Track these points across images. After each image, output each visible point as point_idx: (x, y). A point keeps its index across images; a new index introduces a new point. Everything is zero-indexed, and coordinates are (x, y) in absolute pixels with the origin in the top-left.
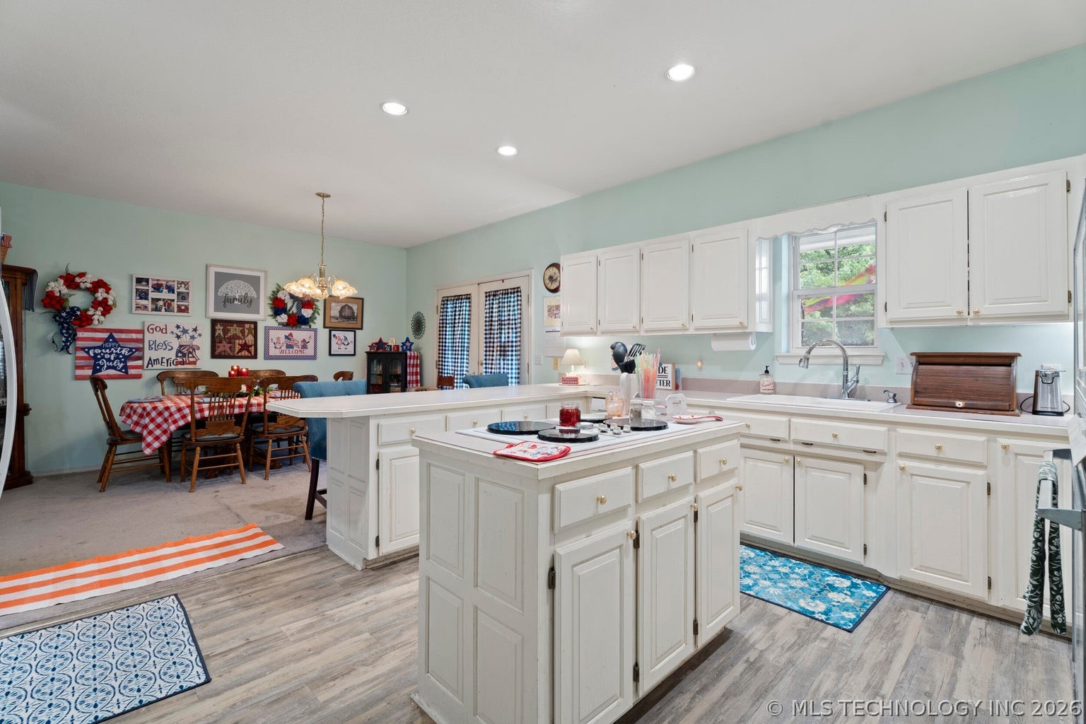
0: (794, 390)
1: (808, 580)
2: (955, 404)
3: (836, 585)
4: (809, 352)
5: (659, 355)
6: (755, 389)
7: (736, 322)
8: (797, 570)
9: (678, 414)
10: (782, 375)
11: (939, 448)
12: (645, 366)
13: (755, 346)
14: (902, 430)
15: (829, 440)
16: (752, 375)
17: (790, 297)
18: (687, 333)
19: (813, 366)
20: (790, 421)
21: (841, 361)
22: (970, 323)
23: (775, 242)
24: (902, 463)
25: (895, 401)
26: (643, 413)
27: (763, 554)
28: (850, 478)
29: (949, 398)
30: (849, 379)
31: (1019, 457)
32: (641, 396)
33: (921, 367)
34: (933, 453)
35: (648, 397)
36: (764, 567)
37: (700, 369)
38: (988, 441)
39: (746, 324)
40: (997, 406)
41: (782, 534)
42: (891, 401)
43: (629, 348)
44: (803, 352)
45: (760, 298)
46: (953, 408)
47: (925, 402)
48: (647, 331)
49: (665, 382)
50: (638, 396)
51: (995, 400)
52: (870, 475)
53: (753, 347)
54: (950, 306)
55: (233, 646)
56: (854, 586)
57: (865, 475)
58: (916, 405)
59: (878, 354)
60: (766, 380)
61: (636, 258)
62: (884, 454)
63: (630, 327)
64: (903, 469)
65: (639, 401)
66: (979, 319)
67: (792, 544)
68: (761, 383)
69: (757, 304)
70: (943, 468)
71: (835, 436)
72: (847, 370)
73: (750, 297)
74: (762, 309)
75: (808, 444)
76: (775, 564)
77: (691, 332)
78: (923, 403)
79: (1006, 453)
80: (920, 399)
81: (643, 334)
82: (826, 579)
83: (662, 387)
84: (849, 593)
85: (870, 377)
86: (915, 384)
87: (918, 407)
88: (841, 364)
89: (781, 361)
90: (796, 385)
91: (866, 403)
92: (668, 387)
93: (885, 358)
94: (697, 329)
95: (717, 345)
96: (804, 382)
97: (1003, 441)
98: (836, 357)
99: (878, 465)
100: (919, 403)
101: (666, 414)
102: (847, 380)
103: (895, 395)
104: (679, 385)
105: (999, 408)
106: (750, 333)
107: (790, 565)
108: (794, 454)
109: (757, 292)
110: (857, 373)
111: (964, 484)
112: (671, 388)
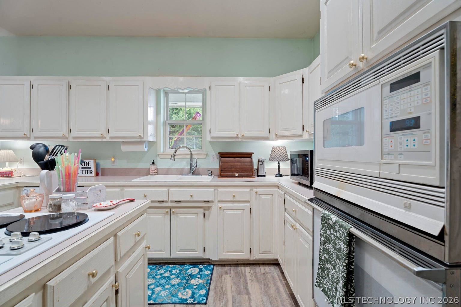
0: (168, 172)
1: (180, 276)
2: (235, 175)
3: (193, 274)
4: (175, 152)
5: (81, 154)
6: (147, 173)
7: (137, 135)
8: (174, 272)
9: (99, 201)
10: (162, 164)
11: (234, 196)
12: (66, 164)
13: (147, 149)
14: (220, 189)
15: (189, 198)
16: (144, 165)
17: (164, 124)
18: (104, 140)
19: (177, 159)
20: (169, 190)
21: (189, 156)
22: (240, 140)
23: (158, 92)
24: (220, 205)
25: (212, 175)
26: (63, 206)
27: (154, 267)
28: (198, 216)
29: (233, 172)
30: (193, 165)
31: (260, 196)
32: (62, 189)
33: (222, 159)
34: (231, 198)
35: (69, 190)
36: (156, 277)
37: (114, 162)
38: (250, 190)
39: (142, 136)
40: (248, 174)
41: (164, 253)
42: (210, 175)
43: (51, 149)
44: (172, 152)
45: (150, 123)
46: (234, 176)
47: (224, 174)
48: (74, 138)
49: (89, 171)
50: (58, 190)
51: (248, 172)
52: (206, 212)
53: (146, 149)
54: (234, 132)
56: (201, 270)
57: (204, 213)
58: (221, 176)
59: (205, 153)
60: (153, 168)
61: (66, 87)
62: (212, 202)
63: (61, 135)
64: (220, 208)
65: (59, 195)
66: (243, 138)
67: (170, 257)
68: (150, 169)
69: (149, 126)
70: (236, 204)
71: (192, 196)
72: (192, 161)
73: (145, 122)
74: (151, 129)
75: (178, 202)
76: (162, 272)
77: (108, 139)
78: (224, 175)
79: (256, 195)
80: (223, 173)
81: (71, 139)
82: (188, 272)
83: (86, 175)
84: (199, 276)
85: (202, 164)
86: (221, 166)
87: (222, 177)
88: (189, 158)
89: (161, 157)
90: (168, 169)
91: (200, 176)
92: (91, 175)
93: (207, 155)
94: (111, 138)
95: (125, 148)
96: (171, 168)
97: (255, 190)
98: (188, 154)
99: (209, 208)
100: (222, 175)
101: (87, 204)
102: (192, 166)
103: (211, 172)
104: (99, 172)
105: (249, 175)
106: (145, 142)
107: (170, 269)
108: (171, 208)
109: (149, 119)
110: (196, 163)
111: (243, 210)
112: (93, 175)
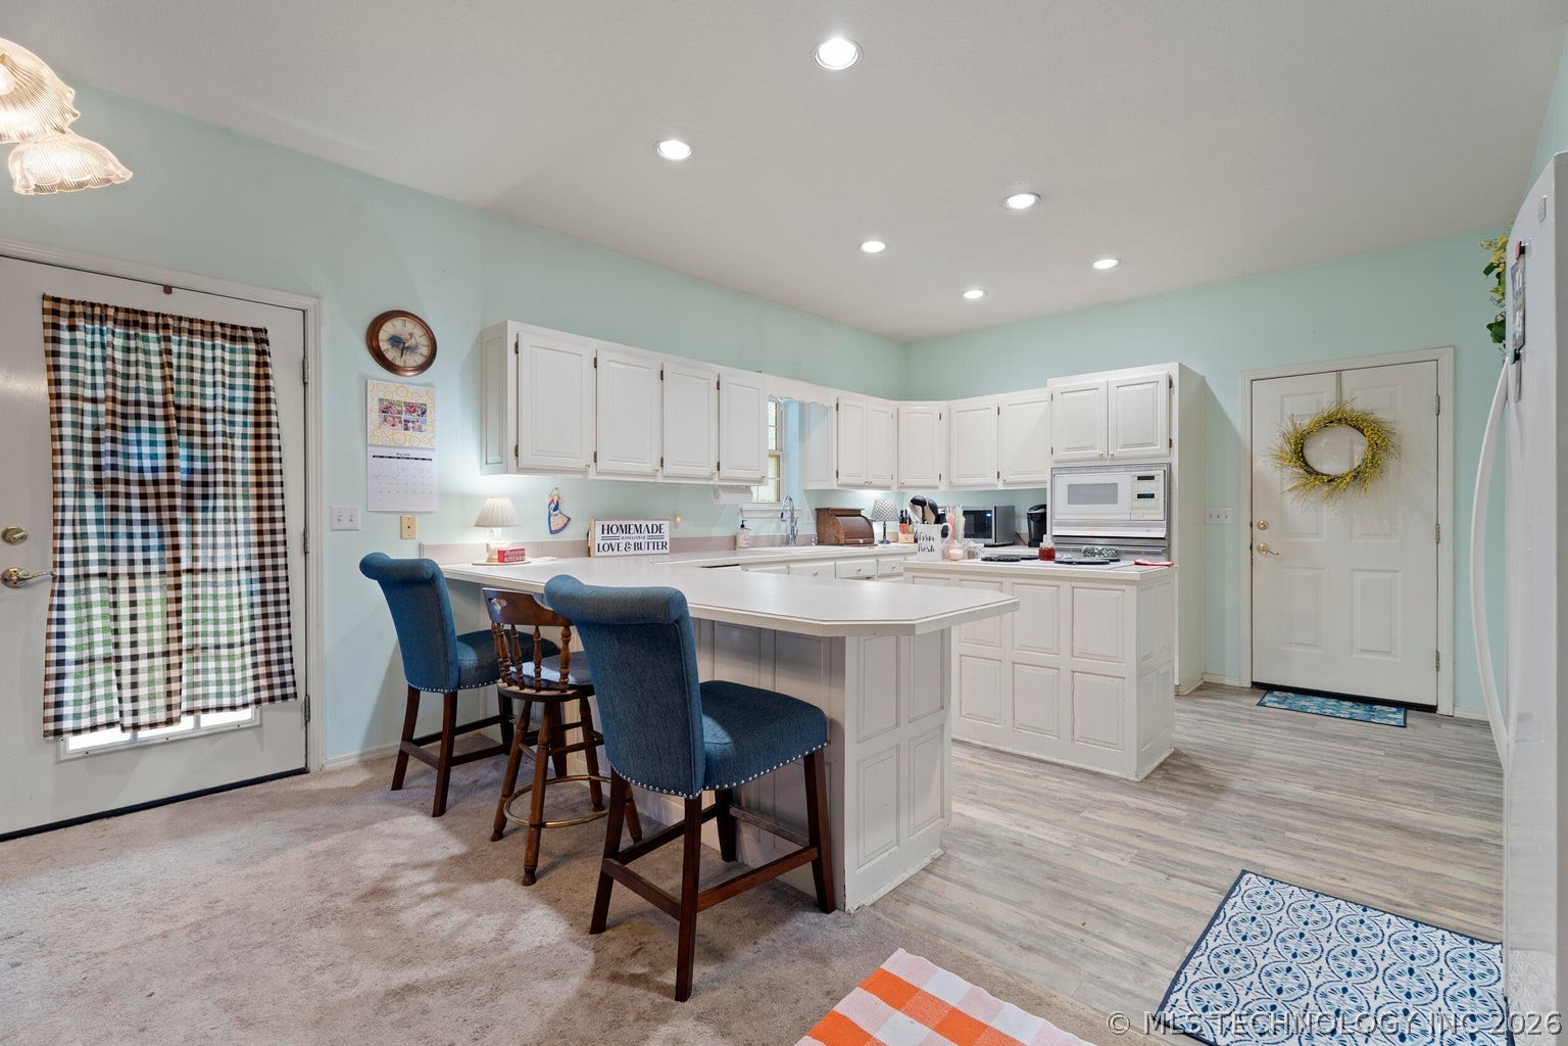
37: (677, 525)
49: (660, 544)
51: (869, 537)
55: (1188, 884)
68: (742, 538)
83: (656, 551)
90: (756, 537)
92: (664, 551)
93: (802, 512)
96: (760, 535)
102: (794, 530)
112: (668, 551)
